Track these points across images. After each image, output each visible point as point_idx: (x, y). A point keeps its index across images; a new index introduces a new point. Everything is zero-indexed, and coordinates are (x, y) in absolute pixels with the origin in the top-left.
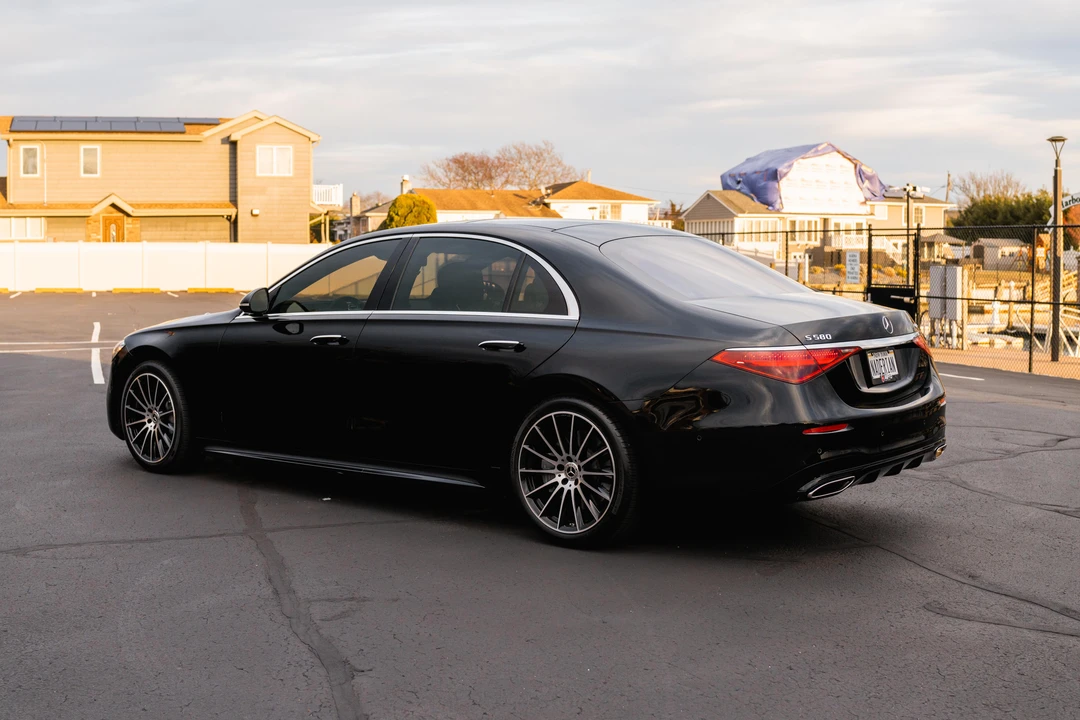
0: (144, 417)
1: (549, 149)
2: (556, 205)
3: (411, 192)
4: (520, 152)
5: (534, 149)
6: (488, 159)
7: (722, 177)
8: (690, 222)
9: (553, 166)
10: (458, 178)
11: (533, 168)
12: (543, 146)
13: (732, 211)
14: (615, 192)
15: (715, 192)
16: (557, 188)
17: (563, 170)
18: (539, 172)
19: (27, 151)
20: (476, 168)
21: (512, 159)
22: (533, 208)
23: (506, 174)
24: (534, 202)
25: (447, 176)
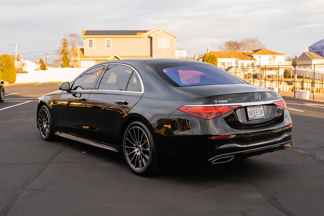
0: (43, 123)
1: (257, 39)
2: (255, 56)
3: (210, 52)
4: (248, 40)
5: (253, 39)
6: (238, 42)
7: (309, 48)
8: (299, 62)
9: (258, 44)
10: (229, 48)
11: (252, 45)
12: (255, 38)
13: (311, 58)
14: (274, 52)
15: (306, 52)
16: (255, 51)
17: (262, 46)
18: (254, 47)
19: (90, 40)
20: (234, 45)
21: (246, 42)
22: (248, 57)
23: (243, 47)
24: (248, 56)
25: (225, 48)
